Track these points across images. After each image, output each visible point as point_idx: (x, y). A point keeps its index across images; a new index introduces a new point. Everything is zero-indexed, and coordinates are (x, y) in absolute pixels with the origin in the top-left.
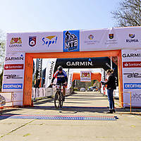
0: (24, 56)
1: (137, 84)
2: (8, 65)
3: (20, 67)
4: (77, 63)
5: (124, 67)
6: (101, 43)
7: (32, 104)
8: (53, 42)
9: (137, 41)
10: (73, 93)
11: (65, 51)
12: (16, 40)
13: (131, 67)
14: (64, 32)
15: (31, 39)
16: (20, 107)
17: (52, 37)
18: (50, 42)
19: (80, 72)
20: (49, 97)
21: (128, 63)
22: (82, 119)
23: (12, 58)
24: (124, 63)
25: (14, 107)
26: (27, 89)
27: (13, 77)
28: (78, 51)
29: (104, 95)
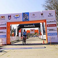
3: (5, 28)
4: (29, 26)
7: (11, 43)
9: (52, 16)
10: (27, 38)
11: (23, 21)
12: (3, 17)
17: (18, 15)
19: (30, 30)
20: (17, 40)
21: (49, 25)
22: (31, 48)
24: (48, 25)
25: (3, 45)
26: (8, 37)
29: (40, 39)
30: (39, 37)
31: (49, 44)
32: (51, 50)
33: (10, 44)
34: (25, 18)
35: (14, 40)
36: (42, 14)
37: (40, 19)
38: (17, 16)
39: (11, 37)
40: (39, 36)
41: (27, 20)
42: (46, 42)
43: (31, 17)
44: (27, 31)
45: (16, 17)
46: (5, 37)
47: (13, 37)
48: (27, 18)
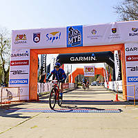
0: (29, 52)
2: (14, 62)
4: (81, 58)
5: (127, 60)
6: (104, 37)
8: (57, 38)
10: (77, 88)
12: (21, 37)
13: (134, 60)
14: (67, 28)
15: (35, 35)
16: (26, 101)
17: (56, 33)
18: (54, 38)
19: (83, 67)
21: (131, 56)
23: (18, 55)
24: (127, 57)
25: (21, 101)
26: (33, 84)
27: (19, 72)
28: (82, 46)
29: (108, 89)
30: (106, 86)
31: (129, 102)
33: (37, 101)
35: (46, 91)
36: (114, 30)
37: (110, 42)
38: (54, 34)
39: (39, 84)
40: (105, 83)
41: (77, 43)
42: (122, 98)
44: (78, 70)
45: (52, 36)
46: (25, 83)
48: (77, 39)
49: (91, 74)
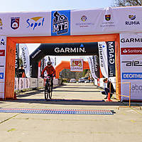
1: (138, 74)
3: (1, 53)
4: (67, 50)
5: (123, 53)
6: (95, 25)
7: (15, 97)
8: (40, 24)
9: (138, 23)
10: (62, 85)
11: (53, 35)
13: (130, 54)
14: (52, 12)
15: (13, 20)
17: (39, 18)
18: (36, 24)
19: (70, 60)
20: (34, 89)
21: (127, 49)
22: (73, 112)
28: (69, 35)
29: (98, 87)
32: (130, 121)
34: (60, 27)
36: (108, 17)
38: (35, 20)
39: (16, 79)
43: (77, 24)
45: (34, 22)
47: (23, 79)
49: (79, 69)
